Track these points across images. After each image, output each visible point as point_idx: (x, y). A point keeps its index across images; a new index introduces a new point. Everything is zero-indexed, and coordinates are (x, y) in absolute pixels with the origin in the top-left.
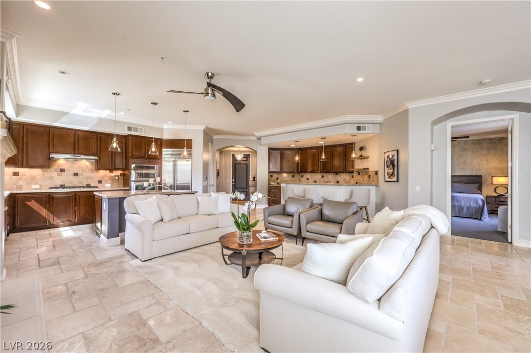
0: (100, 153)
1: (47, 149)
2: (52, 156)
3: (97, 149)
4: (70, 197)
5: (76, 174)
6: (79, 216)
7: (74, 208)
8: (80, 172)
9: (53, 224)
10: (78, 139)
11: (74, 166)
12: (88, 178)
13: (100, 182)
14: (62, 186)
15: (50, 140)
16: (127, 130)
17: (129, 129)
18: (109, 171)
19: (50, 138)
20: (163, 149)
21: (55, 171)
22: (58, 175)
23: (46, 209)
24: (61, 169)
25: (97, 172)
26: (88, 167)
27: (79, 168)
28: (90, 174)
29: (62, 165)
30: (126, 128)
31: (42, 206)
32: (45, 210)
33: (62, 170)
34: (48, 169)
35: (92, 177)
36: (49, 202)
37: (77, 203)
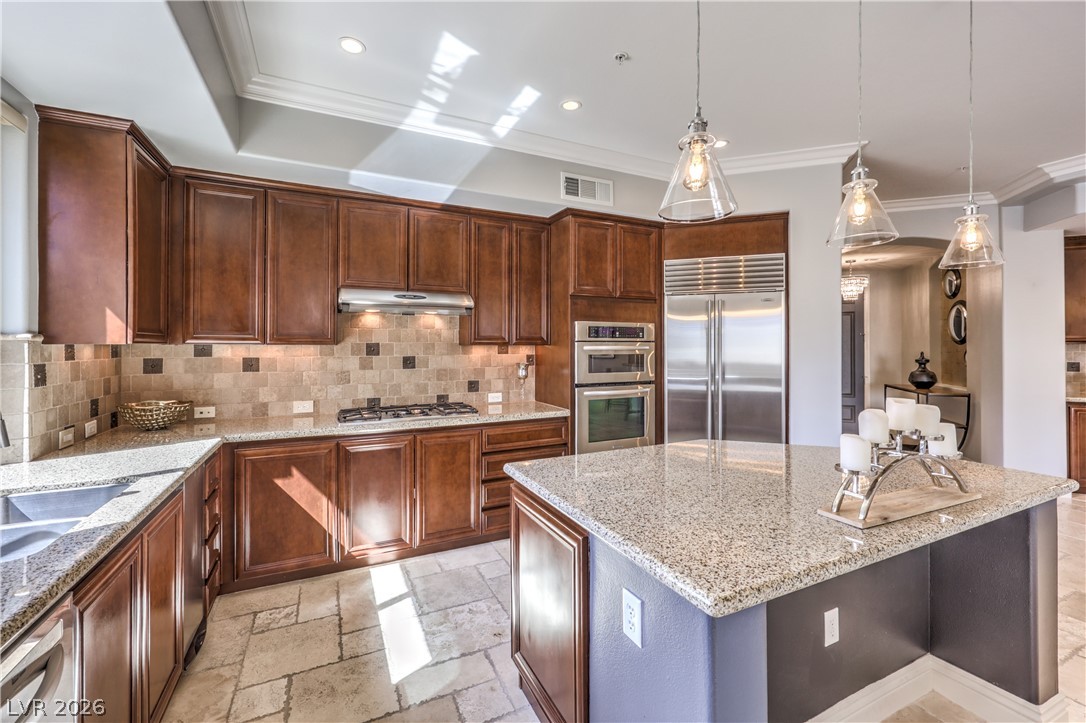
0: (478, 286)
1: (331, 275)
2: (345, 296)
3: (469, 273)
4: (397, 451)
5: (409, 363)
6: (426, 520)
7: (411, 493)
8: (420, 355)
9: (350, 557)
10: (418, 235)
11: (403, 332)
12: (441, 374)
13: (473, 386)
14: (374, 408)
15: (338, 240)
16: (563, 191)
17: (572, 186)
18: (496, 348)
19: (338, 235)
20: (666, 262)
21: (353, 354)
22: (364, 366)
23: (329, 498)
24: (369, 346)
25: (465, 353)
26: (439, 335)
27: (418, 339)
28: (449, 362)
29: (370, 331)
30: (563, 184)
31: (317, 486)
32: (324, 500)
33: (373, 350)
34: (335, 347)
35: (452, 371)
36: (338, 473)
37: (418, 476)
